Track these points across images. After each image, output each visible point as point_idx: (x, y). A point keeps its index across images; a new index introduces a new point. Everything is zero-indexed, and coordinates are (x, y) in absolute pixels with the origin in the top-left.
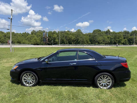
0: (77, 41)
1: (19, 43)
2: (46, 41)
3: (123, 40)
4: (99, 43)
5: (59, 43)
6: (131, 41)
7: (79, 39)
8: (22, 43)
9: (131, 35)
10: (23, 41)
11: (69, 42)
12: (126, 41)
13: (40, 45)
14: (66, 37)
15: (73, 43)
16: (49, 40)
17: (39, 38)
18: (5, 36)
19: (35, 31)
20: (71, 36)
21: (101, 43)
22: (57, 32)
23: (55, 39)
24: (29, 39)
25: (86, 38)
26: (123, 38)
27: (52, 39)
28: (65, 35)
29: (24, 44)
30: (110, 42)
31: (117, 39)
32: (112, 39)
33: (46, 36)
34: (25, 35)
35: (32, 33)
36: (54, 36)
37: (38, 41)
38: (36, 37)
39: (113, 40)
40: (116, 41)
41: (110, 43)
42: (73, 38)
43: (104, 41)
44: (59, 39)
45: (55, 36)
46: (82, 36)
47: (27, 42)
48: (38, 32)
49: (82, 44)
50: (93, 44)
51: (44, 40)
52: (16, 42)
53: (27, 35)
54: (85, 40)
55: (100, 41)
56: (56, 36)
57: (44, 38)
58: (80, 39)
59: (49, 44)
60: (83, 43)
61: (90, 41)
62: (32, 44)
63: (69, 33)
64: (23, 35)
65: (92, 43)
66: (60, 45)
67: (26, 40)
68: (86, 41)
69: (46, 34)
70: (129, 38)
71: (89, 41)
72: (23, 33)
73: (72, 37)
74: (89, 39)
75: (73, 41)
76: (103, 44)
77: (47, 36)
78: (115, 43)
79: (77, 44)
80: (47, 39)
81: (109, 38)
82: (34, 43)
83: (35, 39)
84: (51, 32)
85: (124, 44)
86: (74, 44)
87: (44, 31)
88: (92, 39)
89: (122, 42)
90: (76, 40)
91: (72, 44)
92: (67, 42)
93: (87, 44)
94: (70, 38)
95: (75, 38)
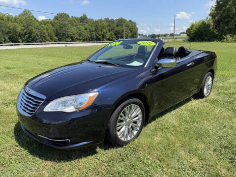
0: (29, 37)
3: (108, 33)
4: (73, 39)
6: (119, 36)
7: (34, 31)
9: (117, 26)
11: (9, 38)
12: (111, 35)
15: (20, 40)
21: (77, 39)
25: (47, 30)
26: (107, 29)
30: (90, 36)
31: (100, 32)
32: (93, 31)
39: (94, 33)
40: (100, 35)
41: (91, 39)
42: (19, 28)
43: (80, 35)
46: (37, 24)
49: (40, 42)
50: (63, 41)
54: (47, 34)
55: (74, 34)
58: (36, 32)
60: (43, 39)
61: (56, 36)
63: (5, 18)
65: (60, 40)
68: (49, 35)
70: (116, 31)
71: (54, 35)
74: (54, 31)
75: (20, 36)
76: (80, 40)
78: (98, 40)
79: (31, 42)
81: (88, 30)
85: (109, 40)
86: (23, 42)
88: (59, 31)
89: (108, 36)
90: (26, 34)
91: (19, 42)
92: (4, 38)
93: (51, 41)
94: (10, 29)
95: (24, 28)
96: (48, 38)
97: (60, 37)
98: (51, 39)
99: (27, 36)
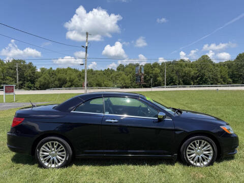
0: (201, 79)
1: (99, 85)
2: (141, 80)
5: (164, 84)
7: (206, 74)
8: (103, 85)
10: (105, 83)
11: (183, 81)
13: (131, 88)
14: (177, 72)
15: (192, 83)
16: (145, 78)
17: (129, 76)
18: (80, 76)
19: (123, 66)
20: (187, 69)
22: (160, 65)
23: (156, 76)
24: (114, 79)
25: (221, 72)
27: (151, 77)
28: (176, 68)
29: (106, 87)
33: (141, 72)
34: (108, 72)
35: (118, 69)
36: (154, 72)
37: (128, 81)
38: (124, 75)
42: (193, 72)
44: (164, 76)
45: (157, 70)
46: (212, 67)
47: (110, 83)
48: (127, 66)
49: (212, 84)
50: (239, 83)
51: (137, 80)
52: (95, 84)
53: (111, 73)
54: (219, 76)
56: (159, 71)
57: (137, 75)
58: (208, 74)
59: (145, 87)
60: (215, 82)
61: (231, 78)
62: (118, 87)
63: (184, 64)
64: (104, 74)
65: (235, 82)
66: (165, 86)
67: (110, 80)
68: (222, 77)
69: (141, 68)
71: (227, 77)
72: (105, 70)
73: (190, 71)
74: (228, 72)
75: (192, 78)
77: (143, 72)
79: (201, 84)
80: (143, 77)
82: (121, 85)
83: (123, 79)
84: (150, 64)
86: (194, 85)
87: (137, 64)
88: (235, 73)
90: (198, 77)
91: (190, 84)
92: (179, 81)
93: (223, 83)
94: (185, 73)
95: (197, 72)
96: (221, 80)
97: (236, 79)
98: (224, 81)
99: (199, 78)
